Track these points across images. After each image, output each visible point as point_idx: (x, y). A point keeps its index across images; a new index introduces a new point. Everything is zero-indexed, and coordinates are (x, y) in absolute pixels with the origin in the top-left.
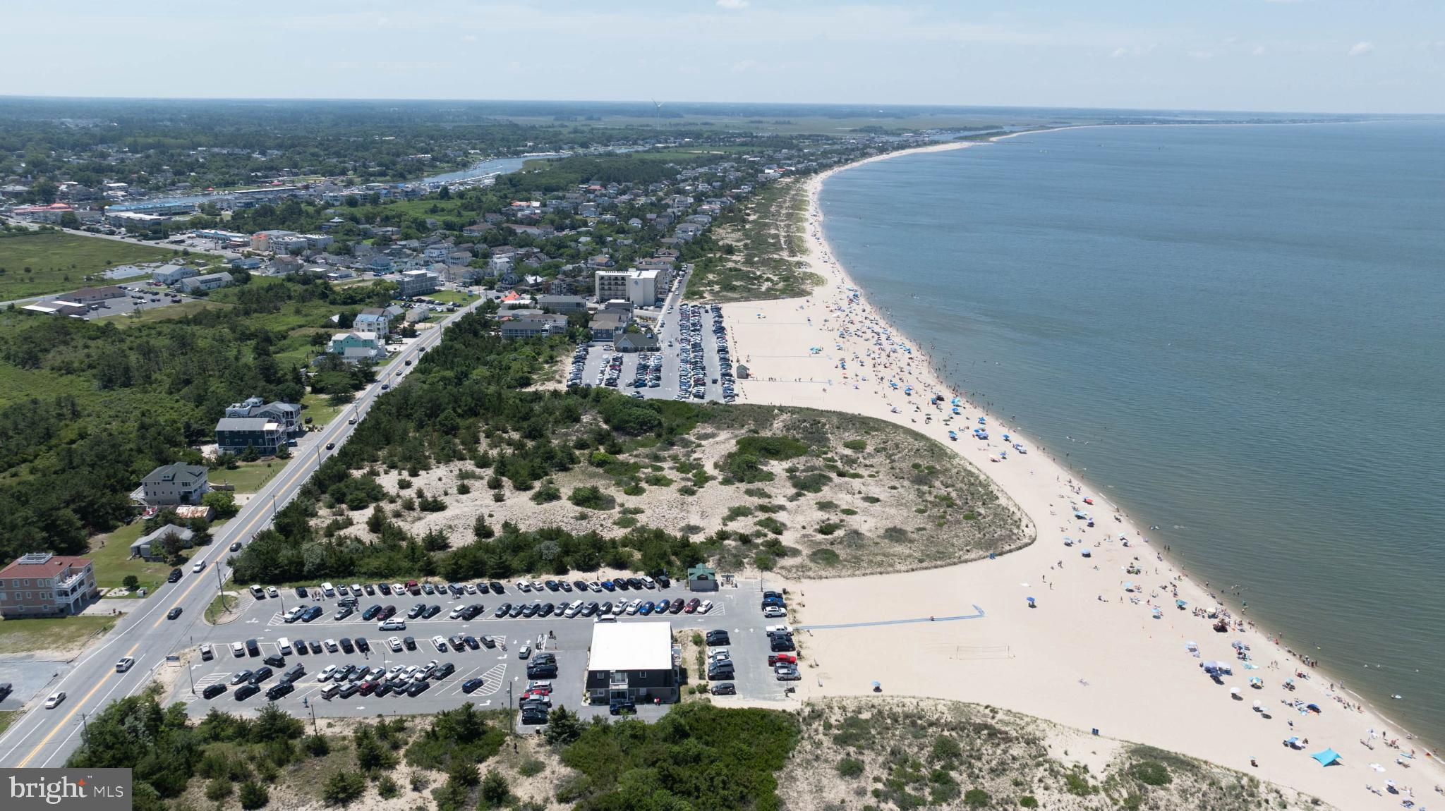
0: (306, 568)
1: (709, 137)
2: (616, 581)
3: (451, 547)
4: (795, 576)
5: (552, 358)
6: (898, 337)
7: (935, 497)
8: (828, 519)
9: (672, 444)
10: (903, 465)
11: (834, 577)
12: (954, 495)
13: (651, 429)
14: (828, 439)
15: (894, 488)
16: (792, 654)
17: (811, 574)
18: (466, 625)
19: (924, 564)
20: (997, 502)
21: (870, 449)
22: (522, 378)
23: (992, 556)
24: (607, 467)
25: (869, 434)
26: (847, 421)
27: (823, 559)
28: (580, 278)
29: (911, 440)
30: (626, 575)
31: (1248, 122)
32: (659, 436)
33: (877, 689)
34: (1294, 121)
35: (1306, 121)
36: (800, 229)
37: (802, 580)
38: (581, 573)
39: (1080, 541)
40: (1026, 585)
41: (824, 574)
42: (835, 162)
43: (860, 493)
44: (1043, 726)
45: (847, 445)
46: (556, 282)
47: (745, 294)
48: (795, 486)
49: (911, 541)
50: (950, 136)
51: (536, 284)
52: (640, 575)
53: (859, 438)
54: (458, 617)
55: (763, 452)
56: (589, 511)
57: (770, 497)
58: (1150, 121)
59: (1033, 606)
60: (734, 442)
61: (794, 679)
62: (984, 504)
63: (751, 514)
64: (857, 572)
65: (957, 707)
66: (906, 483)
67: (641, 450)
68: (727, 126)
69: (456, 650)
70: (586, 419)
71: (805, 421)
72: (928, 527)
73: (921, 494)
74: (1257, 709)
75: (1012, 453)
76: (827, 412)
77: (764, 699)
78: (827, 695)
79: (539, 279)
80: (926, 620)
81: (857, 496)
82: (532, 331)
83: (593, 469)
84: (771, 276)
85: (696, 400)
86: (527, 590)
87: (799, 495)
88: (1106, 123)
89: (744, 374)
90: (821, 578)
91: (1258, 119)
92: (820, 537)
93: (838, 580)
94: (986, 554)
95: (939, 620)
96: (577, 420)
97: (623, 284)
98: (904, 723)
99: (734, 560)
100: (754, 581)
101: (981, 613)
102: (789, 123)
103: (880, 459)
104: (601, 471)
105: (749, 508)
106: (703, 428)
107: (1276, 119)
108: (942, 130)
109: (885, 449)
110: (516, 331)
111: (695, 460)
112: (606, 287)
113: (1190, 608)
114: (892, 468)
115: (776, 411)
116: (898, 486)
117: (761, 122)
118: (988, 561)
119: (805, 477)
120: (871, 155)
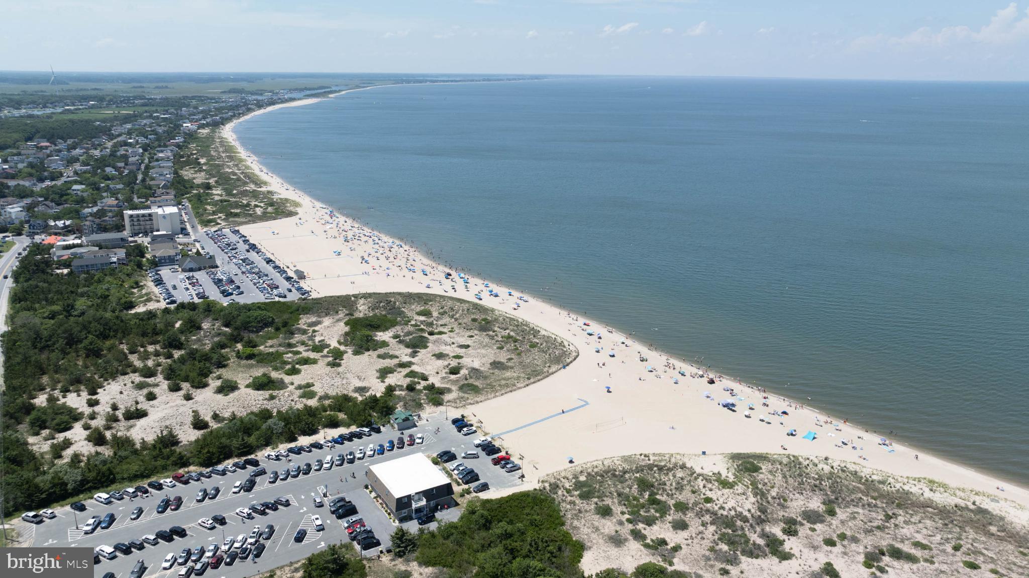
0: (69, 486)
1: (111, 100)
2: (340, 436)
3: (181, 442)
4: (461, 405)
5: (137, 283)
6: (385, 238)
7: (502, 337)
8: (449, 364)
9: (292, 333)
10: (465, 321)
11: (485, 400)
12: (512, 334)
13: (267, 325)
14: (403, 312)
15: (472, 336)
16: (503, 454)
17: (469, 401)
18: (251, 495)
19: (532, 380)
20: (540, 334)
21: (435, 314)
22: (125, 302)
23: (564, 367)
24: (257, 358)
25: (427, 304)
26: (409, 298)
27: (471, 390)
28: (107, 218)
29: (459, 304)
30: (342, 431)
31: (483, 81)
32: (277, 329)
33: (571, 462)
34: (510, 80)
35: (515, 79)
36: (247, 167)
37: (467, 407)
38: (307, 437)
39: (602, 348)
40: (595, 380)
41: (478, 399)
42: (231, 116)
43: (453, 343)
44: (678, 457)
45: (419, 314)
46: (87, 223)
47: (250, 218)
48: (407, 346)
49: (512, 368)
50: (301, 95)
51: (65, 227)
52: (354, 429)
53: (423, 308)
54: (240, 491)
55: (369, 327)
56: (275, 393)
57: (397, 357)
58: (426, 81)
59: (609, 392)
60: (342, 324)
61: (518, 470)
62: (534, 336)
63: (395, 371)
64: (497, 394)
65: (626, 459)
66: (476, 332)
67: (270, 342)
68: (116, 91)
69: (261, 515)
70: (206, 325)
71: (381, 302)
72: (513, 357)
73: (492, 338)
74: (762, 421)
75: (521, 303)
76: (390, 293)
77: (510, 486)
78: (548, 473)
79: (68, 223)
80: (560, 414)
81: (453, 346)
82: (101, 264)
83: (244, 362)
84: (256, 203)
85: (282, 300)
86: (277, 458)
87: (416, 352)
88: (398, 83)
89: (302, 276)
90: (477, 402)
91: (488, 78)
92: (453, 377)
93: (488, 401)
94: (560, 367)
95: (567, 411)
96: (199, 328)
97: (151, 220)
98: (608, 477)
99: (414, 403)
100: (435, 414)
101: (587, 403)
102: (167, 87)
103: (446, 320)
104: (252, 362)
105: (390, 368)
106: (308, 318)
107: (498, 78)
108: (291, 90)
109: (445, 312)
110: (87, 266)
111: (319, 342)
112: (136, 223)
113: (688, 374)
114: (460, 324)
115: (353, 298)
116: (473, 334)
117: (143, 87)
118: (562, 370)
119: (410, 339)
120: (253, 110)
